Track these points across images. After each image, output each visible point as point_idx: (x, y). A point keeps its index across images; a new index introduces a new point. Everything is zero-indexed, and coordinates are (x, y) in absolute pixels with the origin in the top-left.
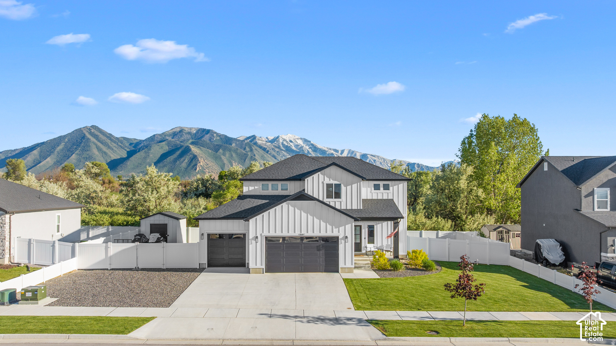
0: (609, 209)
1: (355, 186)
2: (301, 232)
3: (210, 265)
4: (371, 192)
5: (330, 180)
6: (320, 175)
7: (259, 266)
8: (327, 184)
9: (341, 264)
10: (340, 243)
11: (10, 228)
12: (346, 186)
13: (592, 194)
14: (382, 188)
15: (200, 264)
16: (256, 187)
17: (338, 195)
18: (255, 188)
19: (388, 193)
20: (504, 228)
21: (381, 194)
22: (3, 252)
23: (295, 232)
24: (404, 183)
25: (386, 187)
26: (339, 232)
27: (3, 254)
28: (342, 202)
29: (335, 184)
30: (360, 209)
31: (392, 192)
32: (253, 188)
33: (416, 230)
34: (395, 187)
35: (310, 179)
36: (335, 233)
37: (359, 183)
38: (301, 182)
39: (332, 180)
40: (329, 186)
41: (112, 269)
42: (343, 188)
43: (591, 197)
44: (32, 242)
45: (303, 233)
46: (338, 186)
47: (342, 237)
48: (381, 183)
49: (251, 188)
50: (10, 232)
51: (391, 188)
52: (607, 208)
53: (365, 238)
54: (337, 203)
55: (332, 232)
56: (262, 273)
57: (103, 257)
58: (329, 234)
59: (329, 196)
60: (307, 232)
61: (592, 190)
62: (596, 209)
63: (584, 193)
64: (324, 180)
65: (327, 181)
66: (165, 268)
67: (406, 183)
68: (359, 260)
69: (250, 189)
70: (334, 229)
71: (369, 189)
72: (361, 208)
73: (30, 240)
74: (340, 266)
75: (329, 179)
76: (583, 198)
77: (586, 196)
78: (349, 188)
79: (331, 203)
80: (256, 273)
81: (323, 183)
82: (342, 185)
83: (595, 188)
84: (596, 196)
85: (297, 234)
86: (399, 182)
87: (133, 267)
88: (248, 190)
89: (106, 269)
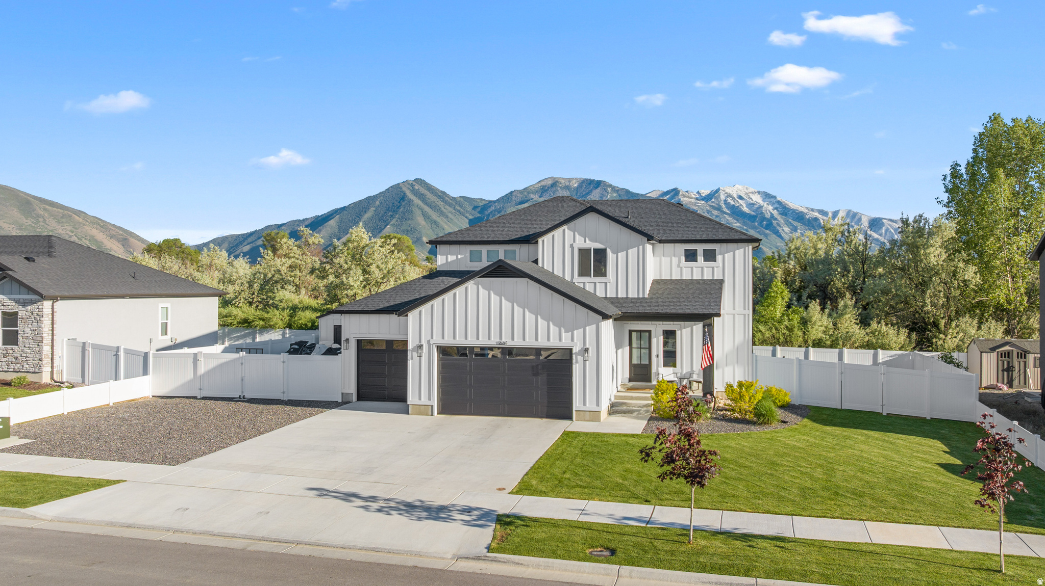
1: (632, 252)
2: (501, 338)
3: (363, 395)
4: (679, 266)
5: (585, 241)
6: (567, 231)
7: (424, 400)
8: (580, 250)
9: (577, 404)
10: (574, 361)
11: (53, 324)
12: (616, 252)
14: (700, 258)
15: (343, 394)
16: (459, 257)
17: (601, 271)
18: (457, 257)
19: (713, 268)
20: (1013, 345)
21: (700, 270)
22: (40, 362)
23: (489, 338)
24: (747, 248)
25: (710, 256)
26: (572, 340)
27: (40, 366)
28: (608, 285)
29: (594, 249)
30: (644, 298)
31: (721, 265)
32: (454, 258)
33: (831, 346)
34: (729, 256)
35: (547, 238)
36: (565, 342)
37: (641, 247)
38: (532, 247)
39: (590, 240)
40: (584, 253)
41: (204, 398)
42: (610, 256)
44: (87, 348)
45: (504, 340)
46: (601, 255)
47: (579, 351)
48: (700, 248)
49: (451, 258)
50: (53, 330)
51: (719, 258)
53: (657, 356)
54: (598, 285)
55: (560, 340)
56: (430, 414)
57: (190, 375)
58: (554, 343)
59: (584, 272)
60: (513, 339)
64: (574, 241)
65: (581, 242)
66: (286, 399)
68: (632, 398)
69: (449, 260)
70: (563, 334)
71: (675, 260)
72: (646, 296)
73: (84, 344)
74: (574, 409)
75: (583, 239)
78: (621, 255)
79: (587, 285)
80: (420, 414)
81: (572, 246)
82: (609, 251)
85: (493, 341)
86: (735, 245)
87: (236, 395)
88: (445, 262)
89: (195, 398)
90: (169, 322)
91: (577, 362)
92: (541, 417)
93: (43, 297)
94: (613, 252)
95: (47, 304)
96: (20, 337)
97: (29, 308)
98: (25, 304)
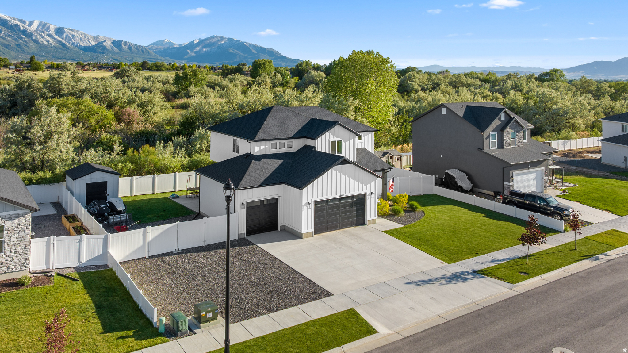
0: (496, 148)
1: (351, 141)
5: (334, 138)
6: (327, 133)
7: (310, 230)
8: (332, 142)
9: (368, 218)
10: (367, 199)
13: (489, 137)
15: (239, 234)
16: (266, 146)
17: (340, 151)
19: (361, 143)
22: (27, 261)
23: (336, 194)
25: (360, 138)
26: (367, 189)
27: (27, 264)
29: (337, 141)
31: (364, 142)
34: (366, 137)
35: (319, 139)
39: (336, 137)
42: (343, 144)
43: (488, 139)
44: (52, 241)
45: (342, 194)
46: (340, 143)
47: (369, 194)
49: (262, 147)
51: (363, 138)
52: (496, 147)
55: (362, 190)
57: (140, 244)
58: (360, 192)
59: (333, 152)
60: (345, 193)
62: (491, 148)
63: (485, 137)
64: (330, 138)
65: (332, 139)
66: (206, 245)
67: (373, 133)
69: (261, 149)
73: (49, 239)
76: (485, 140)
77: (486, 139)
78: (347, 142)
80: (307, 237)
82: (343, 141)
83: (490, 133)
84: (491, 138)
86: (368, 133)
89: (145, 258)
92: (353, 226)
95: (31, 215)
96: (5, 246)
97: (16, 221)
98: (11, 218)
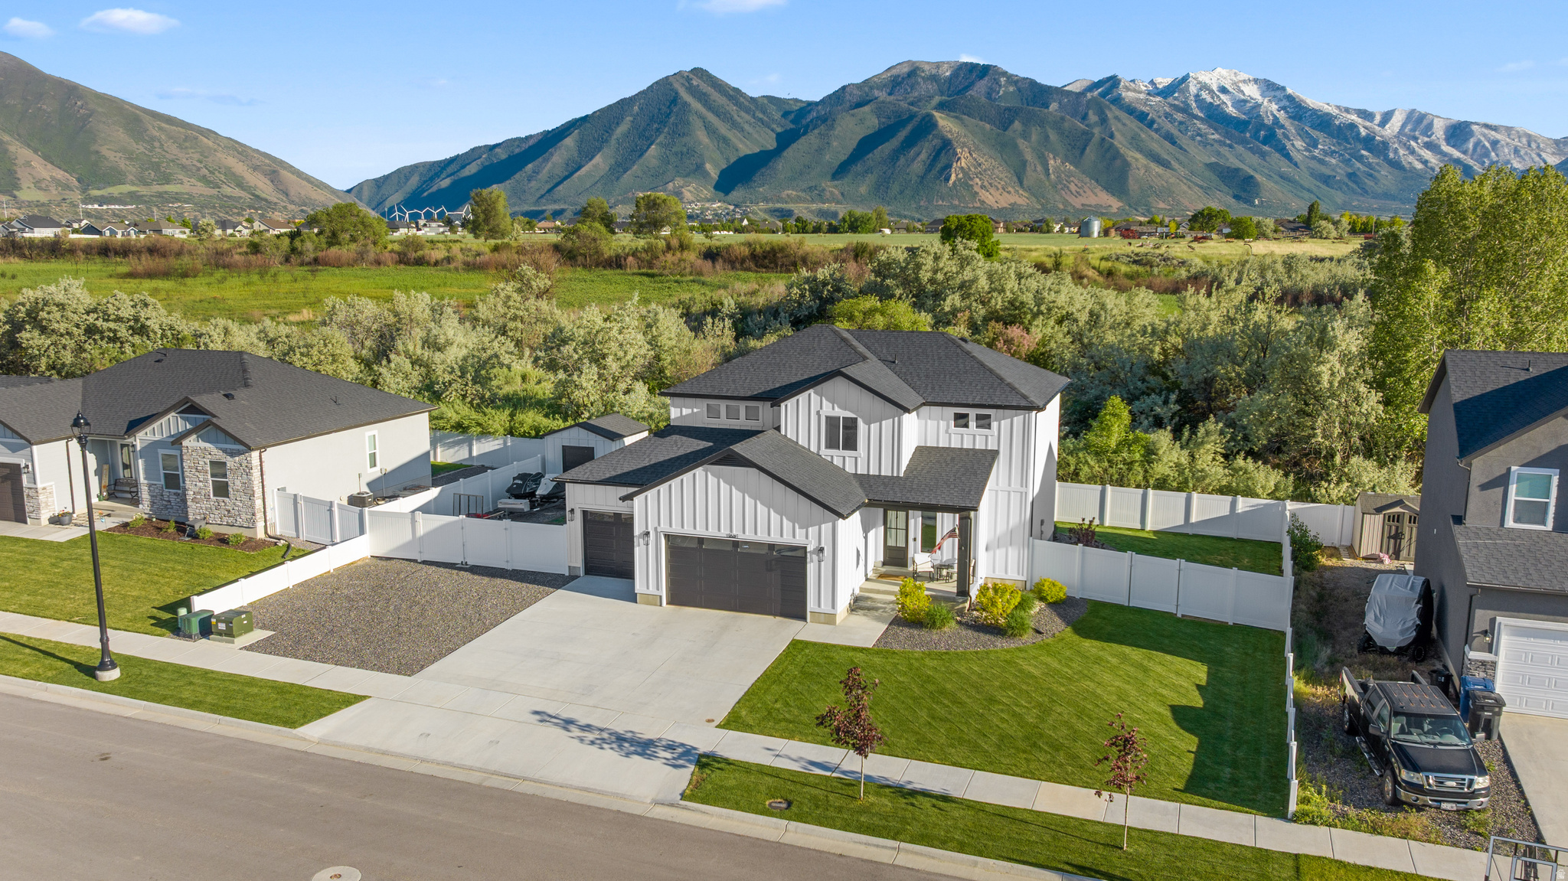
0: (1550, 526)
1: (887, 424)
2: (731, 530)
3: (591, 568)
4: (947, 432)
5: (833, 409)
6: (813, 395)
8: (827, 418)
9: (811, 605)
10: (808, 560)
11: (262, 475)
12: (868, 423)
13: (1503, 481)
14: (972, 424)
15: (569, 567)
16: (695, 411)
17: (851, 444)
18: (693, 410)
19: (987, 436)
21: (971, 438)
23: (719, 530)
24: (1027, 416)
28: (859, 460)
30: (898, 477)
31: (996, 434)
32: (689, 411)
35: (790, 403)
36: (799, 539)
37: (896, 420)
38: (773, 409)
39: (839, 407)
40: (832, 422)
41: (424, 562)
42: (862, 426)
43: (1500, 490)
44: (299, 500)
46: (851, 425)
48: (972, 413)
49: (686, 411)
50: (262, 482)
52: (1544, 523)
53: (915, 540)
54: (847, 459)
55: (794, 536)
56: (659, 604)
57: (409, 537)
58: (787, 539)
59: (832, 444)
60: (744, 532)
61: (1504, 471)
62: (1510, 523)
63: (1478, 476)
64: (821, 408)
65: (829, 409)
66: (510, 568)
68: (878, 592)
69: (684, 413)
70: (797, 530)
71: (942, 424)
72: (902, 475)
73: (295, 495)
74: (808, 610)
75: (831, 406)
76: (1474, 489)
77: (1484, 487)
78: (874, 427)
79: (835, 458)
81: (818, 413)
82: (860, 421)
83: (1514, 468)
84: (1513, 488)
85: (723, 533)
86: (1013, 412)
87: (457, 560)
88: (679, 415)
89: (415, 561)
90: (377, 451)
91: (812, 561)
92: (775, 615)
93: (250, 449)
94: (865, 422)
95: (255, 454)
96: (230, 489)
97: (237, 459)
98: (232, 454)
